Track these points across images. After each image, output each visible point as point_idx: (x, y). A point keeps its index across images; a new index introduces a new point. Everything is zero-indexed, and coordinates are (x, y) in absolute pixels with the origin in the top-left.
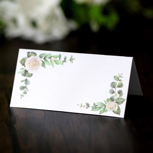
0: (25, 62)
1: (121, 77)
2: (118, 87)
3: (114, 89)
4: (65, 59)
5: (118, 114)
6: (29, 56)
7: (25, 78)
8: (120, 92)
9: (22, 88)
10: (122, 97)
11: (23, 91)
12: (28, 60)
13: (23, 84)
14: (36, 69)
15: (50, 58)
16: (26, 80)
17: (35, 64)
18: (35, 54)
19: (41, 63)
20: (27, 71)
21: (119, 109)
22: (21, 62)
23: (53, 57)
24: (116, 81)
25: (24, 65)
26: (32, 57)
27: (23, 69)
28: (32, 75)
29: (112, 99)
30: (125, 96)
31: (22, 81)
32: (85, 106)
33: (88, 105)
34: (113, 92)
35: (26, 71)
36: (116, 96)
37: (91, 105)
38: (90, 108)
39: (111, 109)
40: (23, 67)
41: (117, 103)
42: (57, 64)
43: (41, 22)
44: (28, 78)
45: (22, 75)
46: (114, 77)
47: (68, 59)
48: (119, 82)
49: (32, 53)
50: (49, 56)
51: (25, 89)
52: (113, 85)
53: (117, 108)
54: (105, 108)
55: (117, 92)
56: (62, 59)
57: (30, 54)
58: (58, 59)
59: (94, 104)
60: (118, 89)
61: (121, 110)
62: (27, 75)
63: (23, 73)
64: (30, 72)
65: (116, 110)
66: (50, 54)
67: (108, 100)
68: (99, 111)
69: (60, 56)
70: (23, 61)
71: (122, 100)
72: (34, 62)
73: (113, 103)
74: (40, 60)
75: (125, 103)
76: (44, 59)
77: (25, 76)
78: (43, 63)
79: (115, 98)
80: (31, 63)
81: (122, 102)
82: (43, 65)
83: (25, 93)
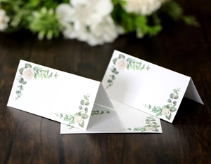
35: (22, 79)
43: (93, 28)
44: (23, 85)
64: (25, 80)
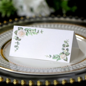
0: (17, 33)
1: (68, 41)
2: (66, 46)
3: (64, 48)
4: (38, 31)
5: (66, 61)
6: (19, 30)
7: (17, 41)
8: (67, 50)
9: (16, 46)
10: (69, 52)
11: (16, 48)
12: (19, 32)
13: (16, 44)
14: (22, 36)
15: (30, 31)
16: (18, 42)
17: (22, 34)
18: (22, 28)
19: (26, 33)
20: (18, 37)
21: (67, 58)
22: (15, 32)
23: (32, 30)
24: (65, 44)
25: (16, 34)
26: (21, 30)
27: (16, 36)
28: (21, 39)
29: (63, 53)
30: (70, 52)
31: (15, 43)
32: (49, 56)
33: (50, 56)
34: (64, 49)
36: (66, 51)
37: (52, 56)
38: (52, 58)
39: (63, 58)
40: (16, 35)
41: (66, 55)
42: (34, 34)
45: (16, 39)
46: (64, 41)
47: (40, 31)
48: (67, 44)
49: (21, 28)
50: (30, 30)
51: (17, 47)
52: (64, 46)
53: (66, 58)
54: (59, 58)
55: (65, 49)
56: (37, 31)
57: (20, 28)
58: (34, 31)
59: (54, 56)
60: (66, 48)
61: (68, 59)
62: (18, 39)
63: (16, 38)
65: (65, 59)
66: (30, 29)
67: (61, 53)
68: (57, 59)
69: (35, 30)
70: (16, 32)
71: (68, 54)
72: (22, 33)
73: (64, 55)
74: (25, 32)
75: (70, 55)
76: (27, 31)
77: (17, 40)
78: (27, 33)
79: (65, 52)
80: (20, 33)
81: (69, 55)
82: (27, 34)
83: (17, 49)
